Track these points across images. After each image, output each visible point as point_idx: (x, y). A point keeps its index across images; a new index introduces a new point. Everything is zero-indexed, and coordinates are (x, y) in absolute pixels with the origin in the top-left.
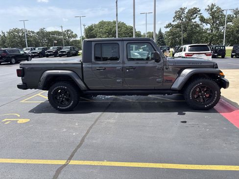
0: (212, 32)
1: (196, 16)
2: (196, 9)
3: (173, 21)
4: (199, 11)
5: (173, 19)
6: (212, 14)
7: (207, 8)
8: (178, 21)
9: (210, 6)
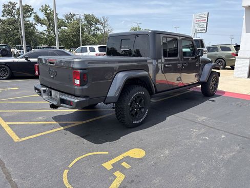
0: (49, 34)
1: (31, 14)
2: (29, 7)
3: (3, 16)
4: (33, 9)
5: (2, 14)
6: (48, 15)
7: (41, 8)
8: (9, 17)
9: (44, 7)
